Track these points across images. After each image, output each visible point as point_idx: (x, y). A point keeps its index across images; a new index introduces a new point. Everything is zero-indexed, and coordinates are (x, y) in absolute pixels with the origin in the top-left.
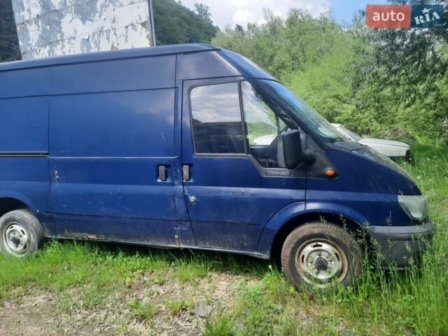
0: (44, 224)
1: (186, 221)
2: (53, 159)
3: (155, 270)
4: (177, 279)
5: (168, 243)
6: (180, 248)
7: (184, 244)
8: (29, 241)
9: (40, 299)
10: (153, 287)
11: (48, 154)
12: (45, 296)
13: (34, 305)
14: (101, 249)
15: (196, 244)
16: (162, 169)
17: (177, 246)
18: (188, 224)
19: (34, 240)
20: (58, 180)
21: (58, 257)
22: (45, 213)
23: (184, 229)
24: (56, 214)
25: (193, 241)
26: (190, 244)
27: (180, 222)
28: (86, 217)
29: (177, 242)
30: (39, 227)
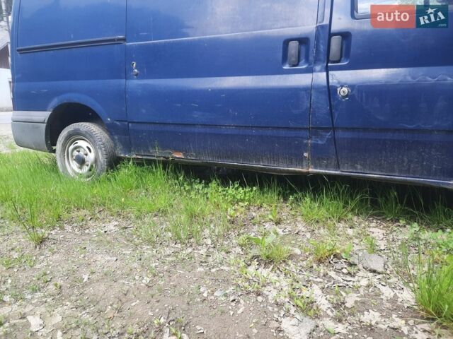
0: (116, 137)
1: (326, 130)
2: (131, 46)
3: (265, 205)
4: (299, 219)
5: (291, 164)
6: (308, 173)
7: (315, 168)
8: (96, 161)
9: (112, 226)
10: (267, 225)
11: (124, 40)
12: (117, 223)
13: (103, 232)
14: (187, 174)
15: (338, 167)
16: (293, 46)
17: (304, 170)
18: (328, 135)
19: (102, 159)
20: (137, 75)
21: (132, 180)
22: (118, 123)
23: (320, 142)
24: (132, 122)
25: (334, 162)
26: (327, 167)
27: (315, 131)
28: (172, 127)
29: (304, 163)
30: (110, 144)
